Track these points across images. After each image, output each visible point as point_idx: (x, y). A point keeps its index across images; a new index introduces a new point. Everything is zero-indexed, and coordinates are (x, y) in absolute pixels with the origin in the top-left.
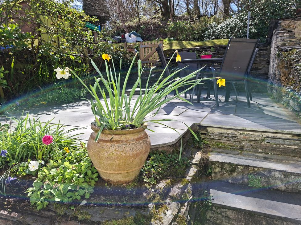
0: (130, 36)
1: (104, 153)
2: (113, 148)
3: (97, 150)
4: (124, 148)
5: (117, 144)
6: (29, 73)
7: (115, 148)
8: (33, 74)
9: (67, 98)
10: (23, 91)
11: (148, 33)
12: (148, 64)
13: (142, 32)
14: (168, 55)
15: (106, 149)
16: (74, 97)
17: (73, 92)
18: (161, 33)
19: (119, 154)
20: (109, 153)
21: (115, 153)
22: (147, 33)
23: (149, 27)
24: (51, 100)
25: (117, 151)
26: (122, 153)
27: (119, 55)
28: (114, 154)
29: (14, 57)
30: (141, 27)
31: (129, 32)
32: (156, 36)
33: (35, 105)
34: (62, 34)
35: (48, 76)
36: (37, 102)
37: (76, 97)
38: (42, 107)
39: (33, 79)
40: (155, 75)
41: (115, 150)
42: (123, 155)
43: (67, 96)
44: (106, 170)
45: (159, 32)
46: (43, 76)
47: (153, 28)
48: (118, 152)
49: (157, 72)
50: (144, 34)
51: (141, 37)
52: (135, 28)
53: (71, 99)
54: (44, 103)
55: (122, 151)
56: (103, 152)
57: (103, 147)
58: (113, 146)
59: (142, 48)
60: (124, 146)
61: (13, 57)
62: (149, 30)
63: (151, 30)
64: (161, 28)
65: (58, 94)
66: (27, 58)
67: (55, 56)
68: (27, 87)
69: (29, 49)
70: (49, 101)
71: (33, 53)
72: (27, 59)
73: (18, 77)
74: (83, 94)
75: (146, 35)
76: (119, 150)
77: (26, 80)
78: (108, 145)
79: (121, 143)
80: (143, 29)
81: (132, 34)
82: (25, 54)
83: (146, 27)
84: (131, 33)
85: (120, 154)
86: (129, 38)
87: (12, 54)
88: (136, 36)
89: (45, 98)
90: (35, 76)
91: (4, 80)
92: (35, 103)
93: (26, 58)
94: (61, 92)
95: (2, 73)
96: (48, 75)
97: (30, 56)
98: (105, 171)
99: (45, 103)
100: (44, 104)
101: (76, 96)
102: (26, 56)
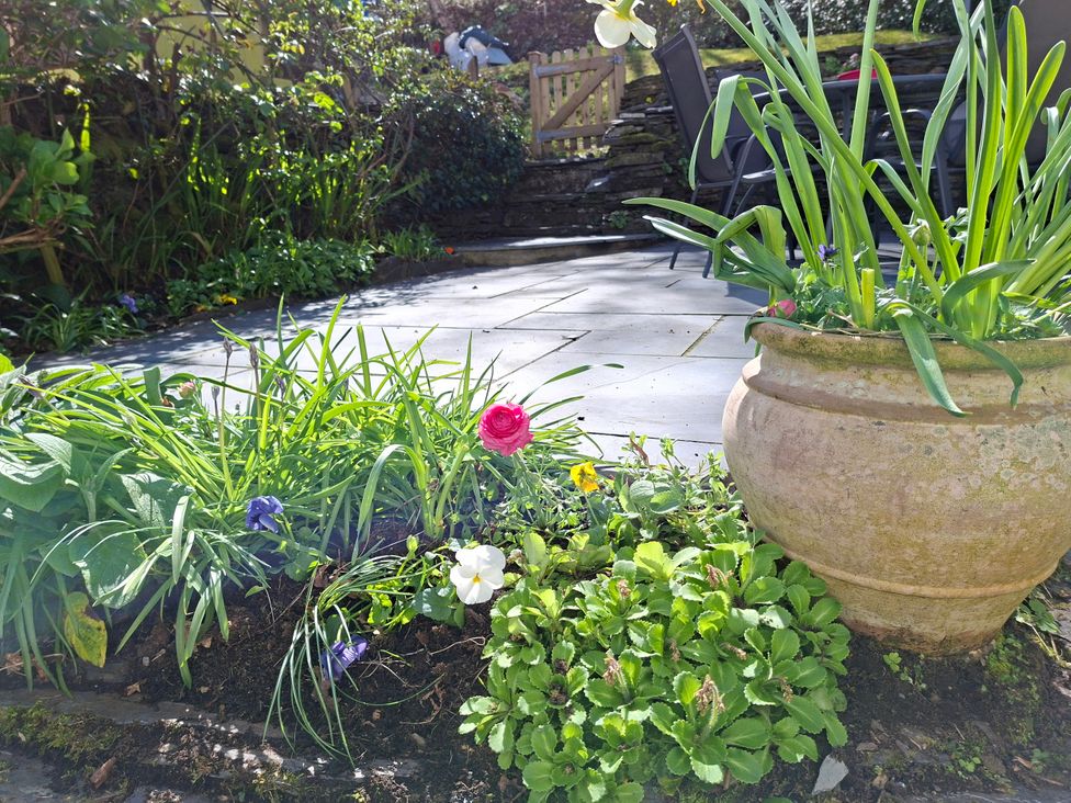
0: (462, 45)
1: (940, 483)
2: (998, 454)
3: (885, 466)
4: (1057, 448)
5: (1019, 428)
6: (147, 180)
7: (1008, 453)
8: (165, 185)
9: (314, 279)
10: (134, 256)
11: (530, 32)
12: (567, 143)
13: (506, 30)
14: (649, 99)
15: (953, 462)
16: (336, 272)
17: (333, 256)
18: (577, 27)
19: (1035, 485)
20: (976, 482)
21: (1017, 481)
22: (524, 33)
23: (531, 9)
24: (253, 289)
25: (1027, 467)
26: (1051, 479)
27: (468, 105)
28: (1011, 487)
29: (87, 107)
30: (502, 8)
31: (459, 29)
32: (561, 41)
33: (199, 309)
34: (256, 13)
35: (224, 191)
36: (203, 297)
37: (343, 275)
38: (228, 315)
39: (167, 206)
40: (606, 179)
41: (1014, 462)
42: (1056, 491)
43: (313, 270)
44: (911, 583)
45: (571, 26)
46: (205, 188)
47: (548, 10)
48: (1033, 476)
49: (615, 169)
50: (514, 36)
51: (505, 49)
52: (478, 13)
53: (328, 282)
54: (230, 299)
55: (1053, 470)
56: (931, 481)
57: (929, 451)
58: (994, 442)
59: (540, 78)
60: (1054, 436)
61: (82, 108)
62: (531, 20)
63: (541, 20)
64: (577, 8)
65: (277, 261)
66: (135, 113)
67: (255, 98)
68: (145, 235)
69: (139, 76)
70: (246, 293)
71: (158, 91)
72: (134, 119)
73: (108, 200)
74: (367, 262)
75: (522, 40)
76: (1034, 460)
77: (136, 211)
78: (960, 438)
79: (1040, 417)
80: (507, 18)
81: (470, 38)
82: (127, 98)
83: (521, 8)
84: (467, 36)
85: (1043, 483)
86: (459, 54)
87: (77, 92)
88: (486, 45)
89: (227, 280)
90: (172, 191)
91: (79, 196)
92: (198, 301)
93: (127, 117)
94: (285, 255)
95: (71, 160)
96: (224, 185)
97: (147, 105)
98: (910, 589)
99: (235, 301)
100: (231, 303)
101: (343, 270)
102: (128, 108)
